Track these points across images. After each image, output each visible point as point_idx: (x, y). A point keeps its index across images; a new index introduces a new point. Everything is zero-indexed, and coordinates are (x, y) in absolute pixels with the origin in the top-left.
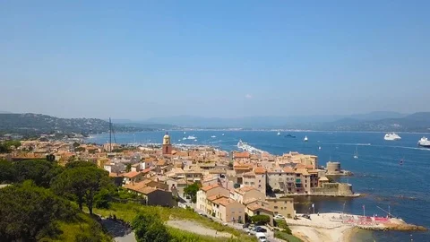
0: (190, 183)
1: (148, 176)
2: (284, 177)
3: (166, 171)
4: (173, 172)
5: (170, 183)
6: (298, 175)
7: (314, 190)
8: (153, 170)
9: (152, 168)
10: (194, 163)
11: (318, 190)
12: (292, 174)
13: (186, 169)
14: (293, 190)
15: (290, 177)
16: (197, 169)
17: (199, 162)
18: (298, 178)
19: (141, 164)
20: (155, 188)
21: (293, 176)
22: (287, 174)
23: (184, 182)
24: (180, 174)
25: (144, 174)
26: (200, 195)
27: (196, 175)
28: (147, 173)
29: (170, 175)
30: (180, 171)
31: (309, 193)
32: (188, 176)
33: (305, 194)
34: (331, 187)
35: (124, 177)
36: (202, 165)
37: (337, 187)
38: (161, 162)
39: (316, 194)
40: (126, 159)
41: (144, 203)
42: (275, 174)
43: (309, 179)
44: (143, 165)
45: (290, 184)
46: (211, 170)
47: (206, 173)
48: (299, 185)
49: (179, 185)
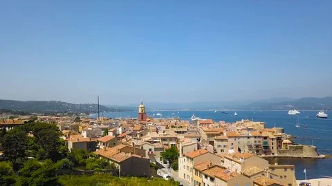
0: (167, 147)
1: (124, 140)
2: (252, 140)
3: (142, 135)
4: (149, 136)
5: (147, 148)
6: (265, 138)
7: (280, 152)
8: (129, 135)
9: (128, 132)
10: (167, 128)
11: (284, 152)
12: (259, 137)
13: (161, 134)
14: (260, 152)
15: (258, 139)
16: (171, 133)
17: (172, 127)
18: (265, 140)
19: (117, 128)
20: (129, 155)
21: (261, 139)
22: (255, 137)
23: (161, 146)
24: (156, 139)
25: (120, 139)
26: (182, 162)
27: (171, 139)
28: (123, 138)
29: (146, 139)
30: (155, 135)
31: (276, 155)
32: (164, 139)
33: (272, 155)
34: (296, 149)
35: (98, 142)
36: (175, 129)
37: (301, 148)
38: (138, 127)
39: (282, 155)
40: (105, 124)
41: (116, 173)
42: (244, 137)
43: (275, 141)
44: (120, 130)
45: (257, 146)
46: (185, 134)
47: (181, 137)
48: (266, 148)
49: (156, 149)
